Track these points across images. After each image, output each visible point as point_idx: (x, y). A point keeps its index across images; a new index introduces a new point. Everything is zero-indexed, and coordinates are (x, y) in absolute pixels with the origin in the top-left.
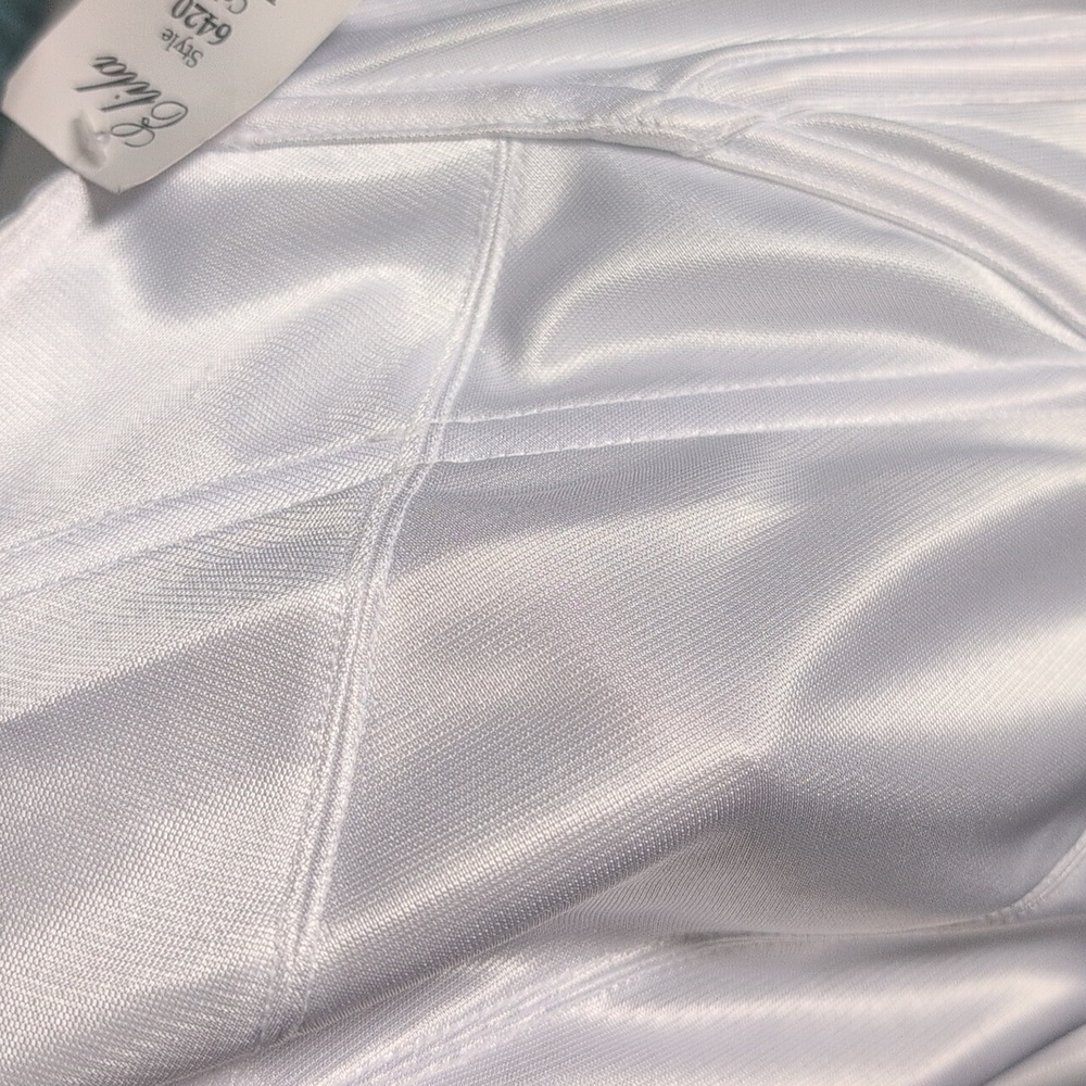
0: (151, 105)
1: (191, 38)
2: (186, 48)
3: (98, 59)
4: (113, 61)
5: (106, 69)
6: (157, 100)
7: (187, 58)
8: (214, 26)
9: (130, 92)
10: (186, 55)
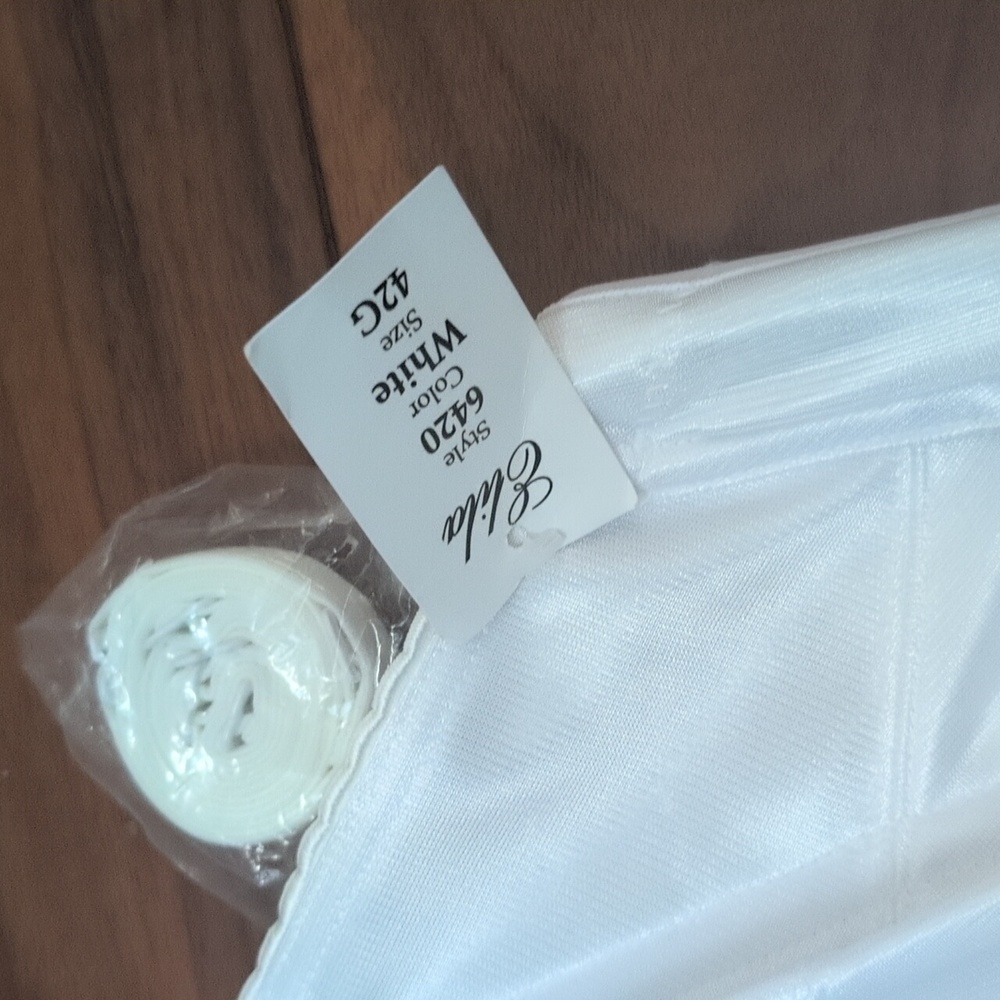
0: (506, 480)
1: (464, 432)
2: (471, 439)
3: (443, 538)
4: (451, 520)
5: (455, 529)
6: (504, 473)
7: (480, 439)
8: (464, 405)
9: (484, 504)
10: (477, 439)
